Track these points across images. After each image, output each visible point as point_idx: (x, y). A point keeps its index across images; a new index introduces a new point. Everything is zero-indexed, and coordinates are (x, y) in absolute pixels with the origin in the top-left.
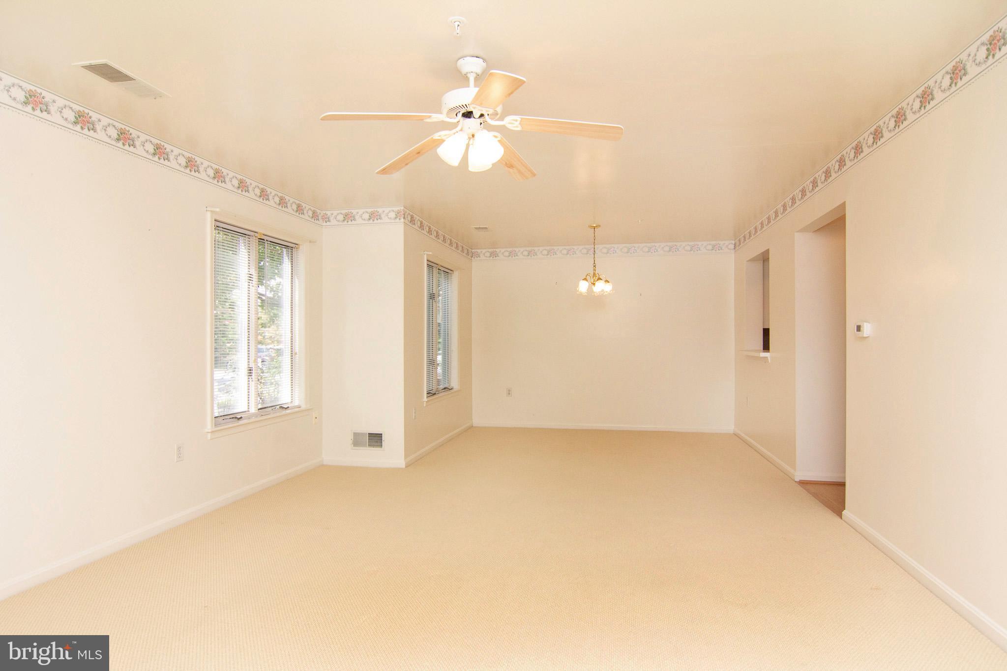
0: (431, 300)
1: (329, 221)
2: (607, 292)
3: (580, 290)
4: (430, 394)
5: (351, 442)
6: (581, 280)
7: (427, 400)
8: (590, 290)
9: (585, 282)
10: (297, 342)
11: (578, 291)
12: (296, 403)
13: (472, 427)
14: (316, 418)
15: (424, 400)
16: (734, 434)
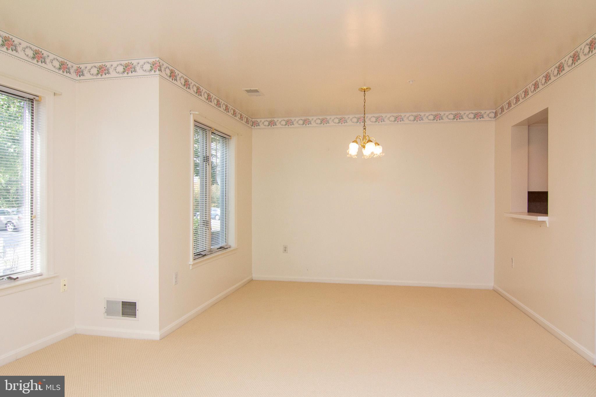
0: (204, 162)
1: (83, 75)
2: (377, 155)
3: (350, 153)
4: (199, 255)
5: (104, 310)
6: (351, 143)
7: (192, 263)
8: (360, 153)
9: (355, 144)
10: (39, 203)
11: (348, 154)
12: (38, 271)
13: (251, 281)
14: (65, 285)
15: (190, 263)
16: (493, 290)
